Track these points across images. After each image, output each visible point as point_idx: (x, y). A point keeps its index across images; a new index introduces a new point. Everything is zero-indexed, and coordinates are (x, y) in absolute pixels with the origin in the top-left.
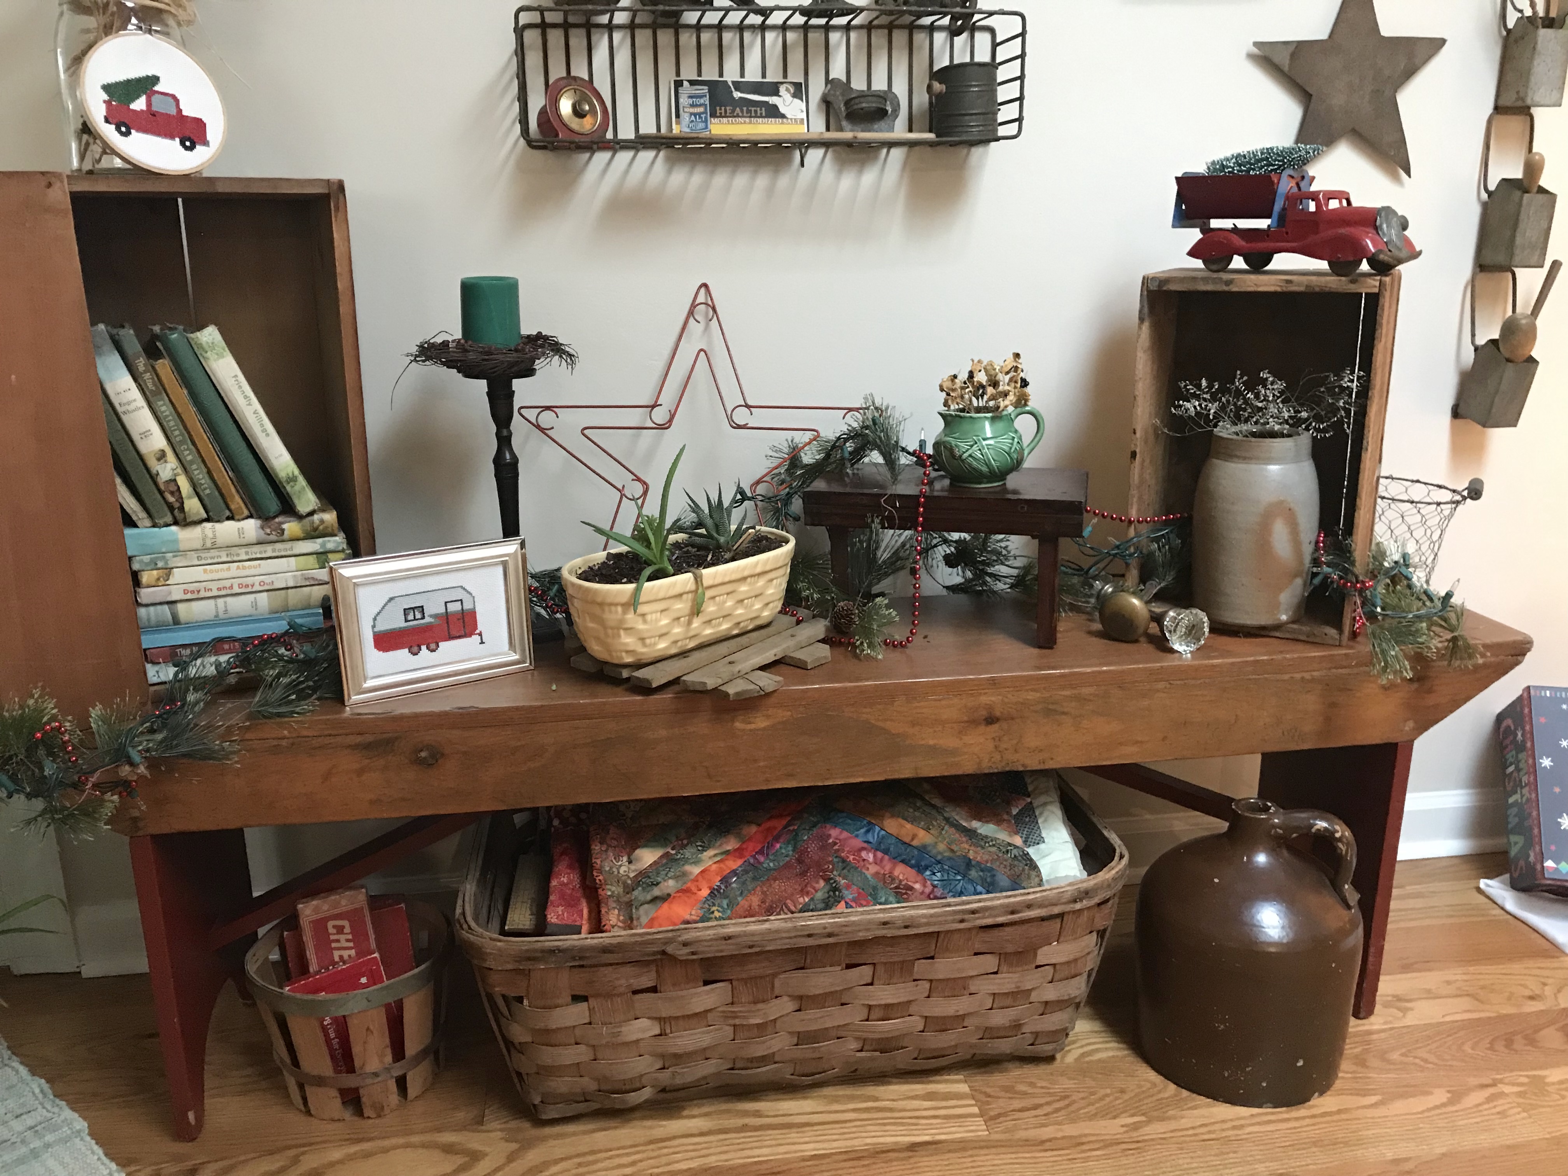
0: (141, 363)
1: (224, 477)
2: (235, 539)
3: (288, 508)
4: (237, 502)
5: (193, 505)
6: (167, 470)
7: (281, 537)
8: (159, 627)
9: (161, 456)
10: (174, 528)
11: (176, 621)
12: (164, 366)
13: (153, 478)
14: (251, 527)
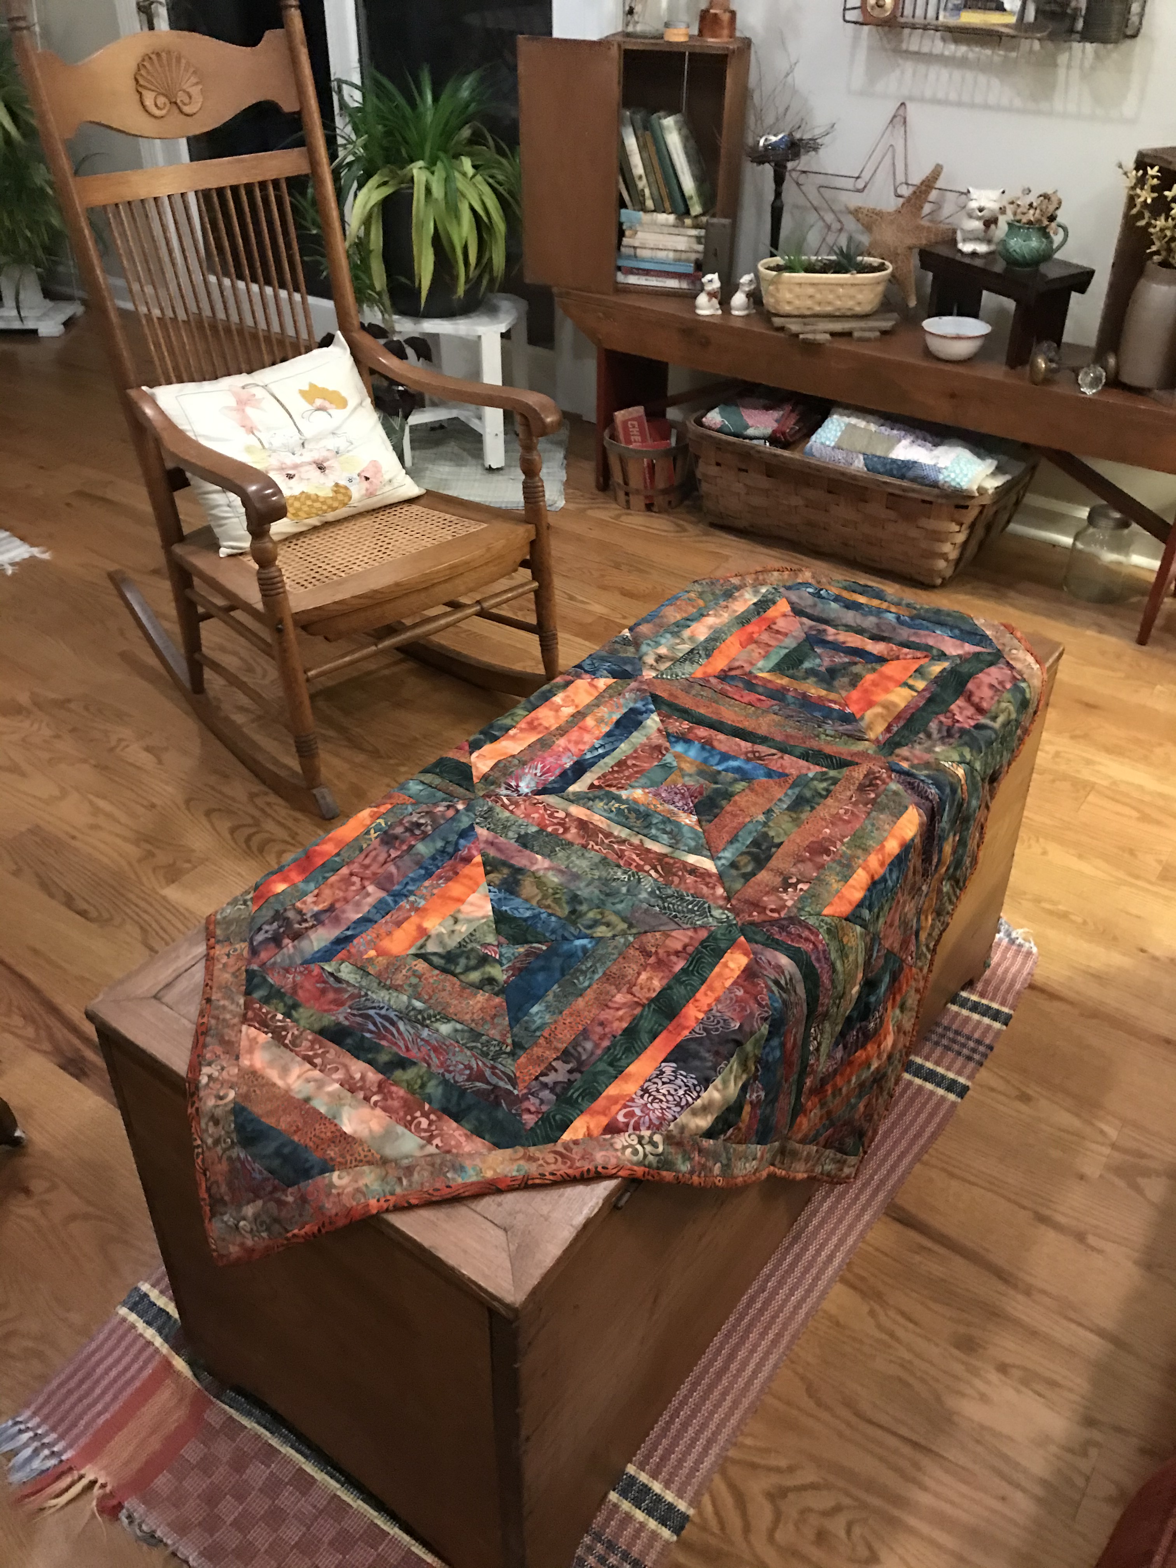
0: (639, 133)
1: (664, 192)
2: (664, 222)
3: (687, 212)
4: (667, 205)
5: (649, 204)
6: (642, 184)
7: (683, 225)
8: (629, 257)
9: (640, 177)
10: (641, 213)
11: (635, 256)
12: (648, 133)
13: (636, 186)
14: (671, 218)
